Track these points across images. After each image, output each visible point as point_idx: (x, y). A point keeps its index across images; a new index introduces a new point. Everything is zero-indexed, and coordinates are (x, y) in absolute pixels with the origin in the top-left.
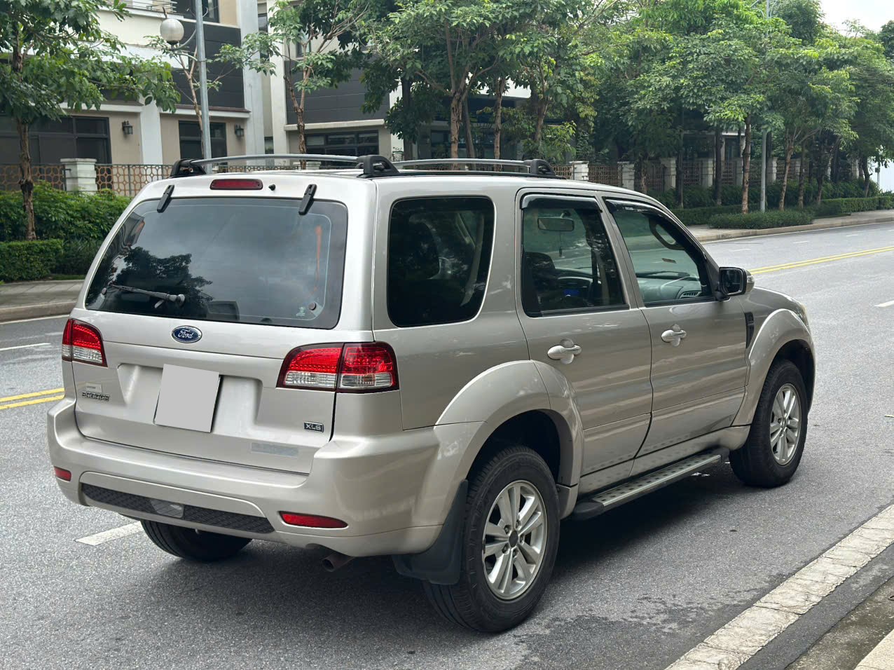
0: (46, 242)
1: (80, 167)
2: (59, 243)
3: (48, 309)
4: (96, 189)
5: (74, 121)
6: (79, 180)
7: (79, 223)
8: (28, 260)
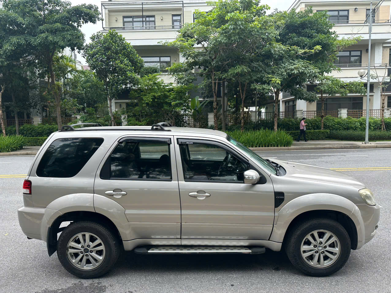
0: (325, 130)
1: (342, 111)
2: (328, 131)
3: (305, 148)
4: (347, 116)
5: (352, 99)
6: (342, 114)
7: (336, 126)
8: (319, 135)
